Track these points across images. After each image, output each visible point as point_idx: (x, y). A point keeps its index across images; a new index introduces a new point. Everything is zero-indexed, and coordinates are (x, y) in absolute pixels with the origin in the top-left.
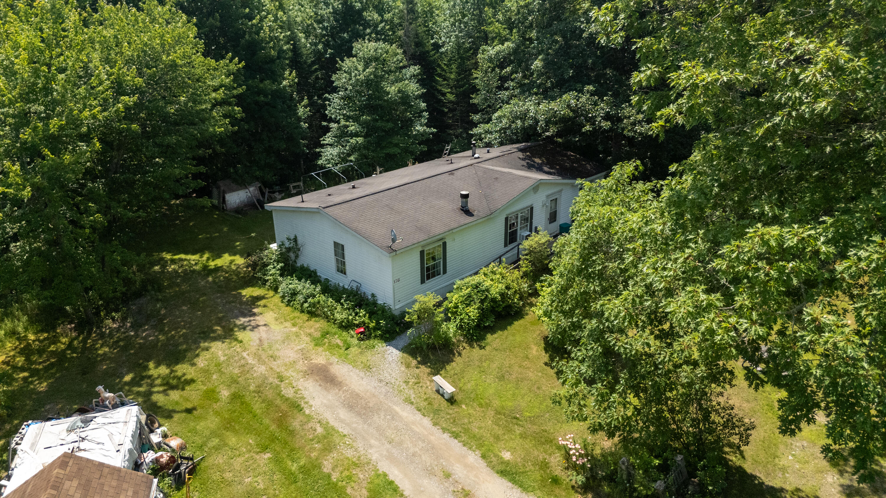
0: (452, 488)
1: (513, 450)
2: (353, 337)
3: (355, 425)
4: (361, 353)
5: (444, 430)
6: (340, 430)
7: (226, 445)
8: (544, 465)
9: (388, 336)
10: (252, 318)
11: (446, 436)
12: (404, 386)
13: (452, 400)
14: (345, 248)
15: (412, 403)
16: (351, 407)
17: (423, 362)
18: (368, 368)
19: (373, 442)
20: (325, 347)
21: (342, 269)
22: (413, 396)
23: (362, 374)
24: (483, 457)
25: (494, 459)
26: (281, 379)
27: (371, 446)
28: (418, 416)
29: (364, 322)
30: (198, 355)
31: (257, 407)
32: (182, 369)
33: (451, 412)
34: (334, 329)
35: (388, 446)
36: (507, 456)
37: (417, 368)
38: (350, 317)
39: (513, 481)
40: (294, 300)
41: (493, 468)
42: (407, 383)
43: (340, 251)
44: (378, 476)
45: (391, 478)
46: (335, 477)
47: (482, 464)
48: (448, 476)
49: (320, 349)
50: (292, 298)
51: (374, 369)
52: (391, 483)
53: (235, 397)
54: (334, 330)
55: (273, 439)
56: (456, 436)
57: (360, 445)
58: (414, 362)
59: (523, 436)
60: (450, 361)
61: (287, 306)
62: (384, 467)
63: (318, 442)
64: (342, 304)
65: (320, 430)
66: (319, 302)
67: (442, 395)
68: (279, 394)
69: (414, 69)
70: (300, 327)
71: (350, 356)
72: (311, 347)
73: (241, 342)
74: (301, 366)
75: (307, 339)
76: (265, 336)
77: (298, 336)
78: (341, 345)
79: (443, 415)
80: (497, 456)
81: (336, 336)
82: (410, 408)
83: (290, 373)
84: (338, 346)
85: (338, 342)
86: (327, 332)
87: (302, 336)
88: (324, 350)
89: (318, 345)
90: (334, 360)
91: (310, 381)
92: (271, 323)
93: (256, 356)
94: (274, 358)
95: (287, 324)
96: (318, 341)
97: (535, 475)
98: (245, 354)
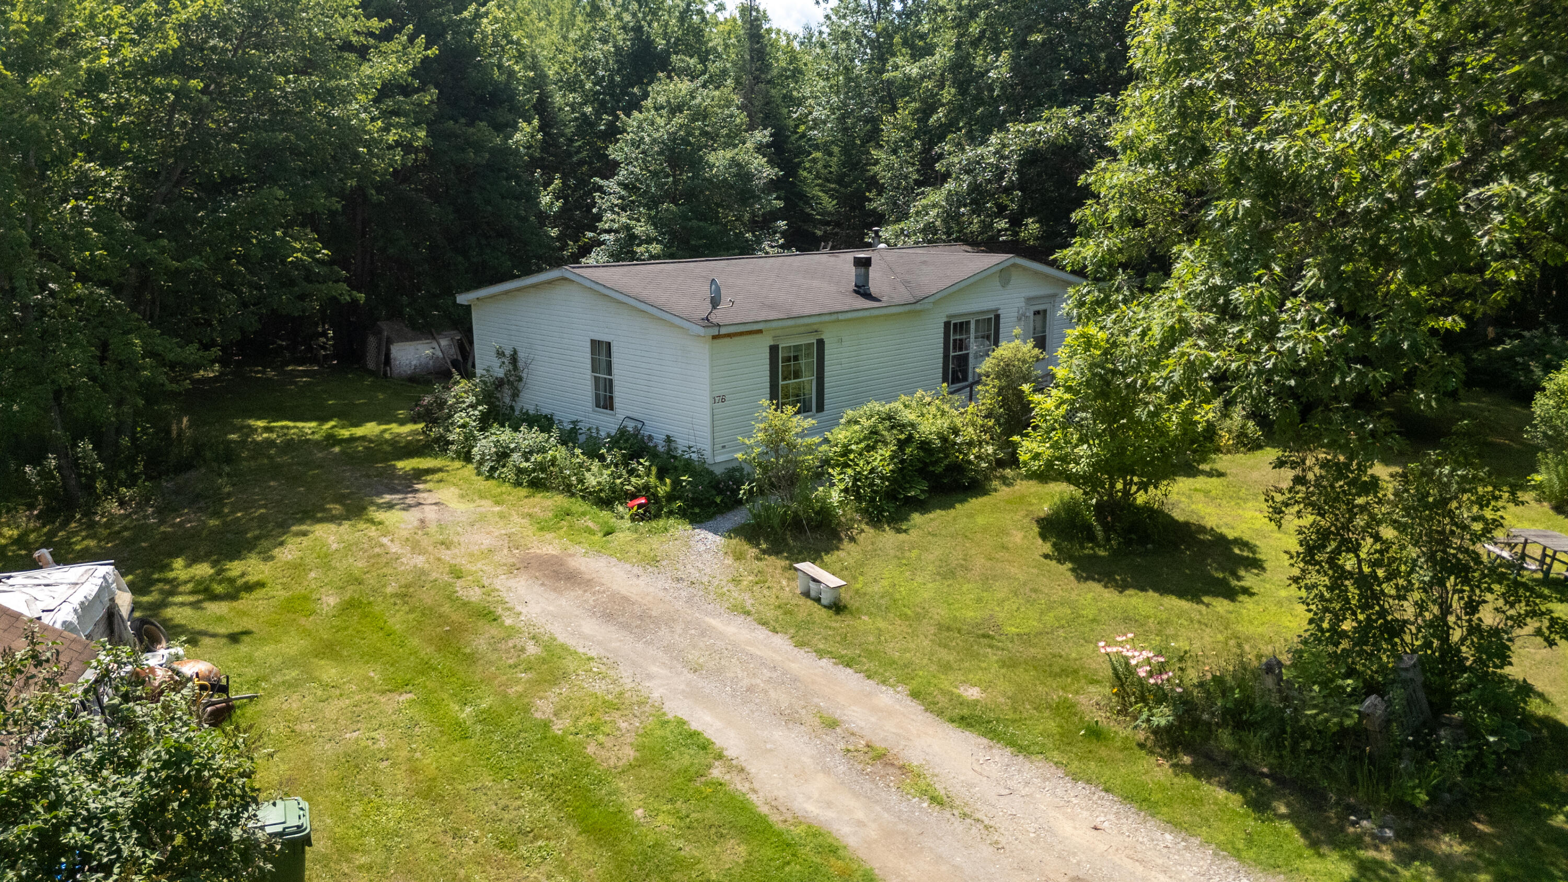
0: (841, 745)
1: (984, 685)
2: (622, 518)
3: (614, 645)
4: (637, 540)
5: (820, 654)
6: (581, 650)
7: (313, 679)
8: (1065, 709)
9: (697, 510)
10: (408, 495)
11: (826, 662)
12: (730, 586)
13: (837, 607)
14: (614, 349)
15: (748, 613)
16: (608, 616)
17: (772, 551)
18: (651, 560)
19: (654, 669)
20: (562, 532)
21: (605, 401)
22: (750, 602)
23: (637, 570)
24: (916, 695)
25: (941, 699)
26: (457, 573)
27: (650, 677)
28: (762, 633)
29: (646, 487)
30: (282, 544)
31: (398, 620)
32: (241, 566)
33: (834, 625)
34: (582, 507)
35: (691, 676)
36: (972, 693)
37: (760, 559)
38: (618, 481)
39: (992, 735)
40: (504, 466)
41: (940, 713)
42: (736, 582)
43: (603, 358)
44: (664, 724)
45: (694, 726)
46: (559, 727)
47: (914, 709)
48: (832, 724)
49: (550, 535)
50: (498, 462)
51: (664, 563)
52: (694, 735)
53: (351, 606)
54: (581, 510)
55: (424, 669)
56: (848, 663)
57: (624, 673)
58: (752, 552)
59: (1007, 664)
60: (832, 548)
61: (487, 478)
62: (677, 708)
63: (528, 670)
64: (602, 458)
65: (533, 650)
66: (553, 461)
67: (818, 600)
68: (449, 597)
69: (762, 135)
70: (512, 506)
71: (613, 545)
72: (530, 532)
73: (380, 524)
74: (504, 557)
75: (523, 522)
76: (432, 517)
77: (503, 518)
78: (596, 529)
79: (818, 631)
80: (949, 695)
81: (586, 518)
82: (742, 621)
83: (478, 567)
84: (589, 531)
85: (588, 525)
86: (568, 513)
87: (514, 517)
88: (559, 537)
89: (545, 529)
90: (580, 551)
91: (522, 578)
92: (452, 501)
93: (409, 543)
94: (447, 545)
95: (484, 502)
96: (547, 523)
97: (1046, 724)
98: (384, 539)
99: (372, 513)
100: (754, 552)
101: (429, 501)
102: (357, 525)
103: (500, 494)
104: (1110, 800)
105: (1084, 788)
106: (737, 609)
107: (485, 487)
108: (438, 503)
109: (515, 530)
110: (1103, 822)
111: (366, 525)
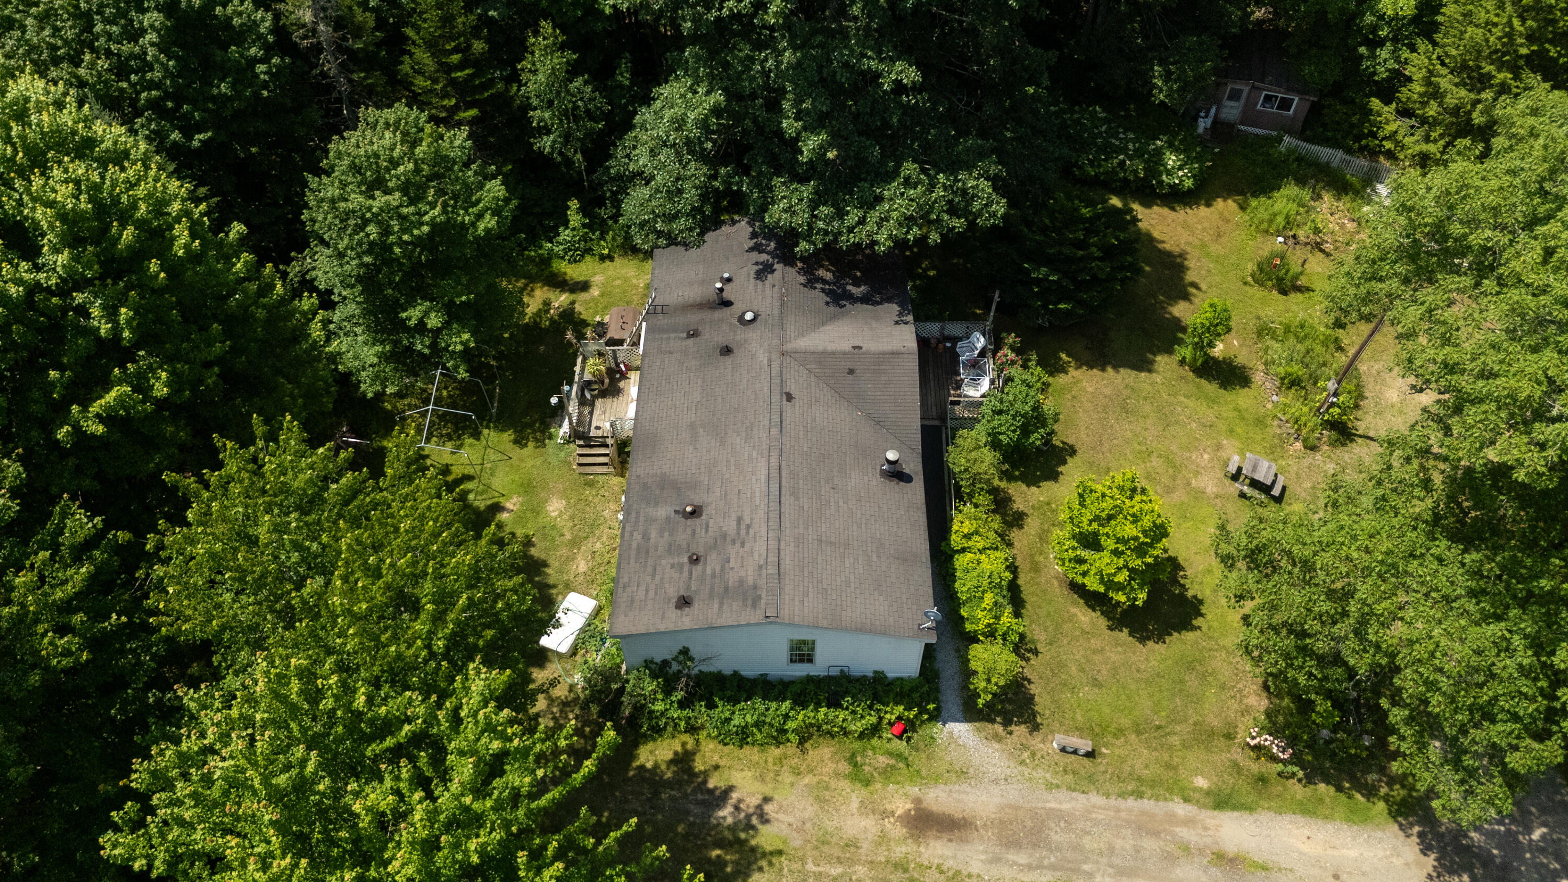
0: (1205, 861)
1: (1197, 772)
3: (1046, 862)
4: (930, 758)
5: (1122, 795)
8: (1237, 768)
10: (732, 801)
11: (1131, 802)
12: (1027, 771)
13: (1090, 755)
15: (1058, 786)
16: (1013, 843)
17: (1007, 723)
18: (962, 774)
20: (878, 779)
21: (801, 659)
22: (1048, 776)
23: (965, 787)
24: (1186, 800)
25: (1197, 796)
26: (901, 867)
28: (1081, 798)
33: (1104, 768)
34: (857, 745)
35: (1104, 860)
36: (1201, 782)
37: (1011, 733)
38: (874, 720)
39: (1235, 808)
41: (1204, 806)
42: (1022, 763)
47: (1191, 809)
48: (1186, 849)
49: (878, 786)
51: (971, 770)
54: (858, 747)
56: (1140, 795)
59: (1185, 746)
60: (1030, 699)
66: (804, 722)
67: (1075, 752)
70: (811, 771)
71: (924, 772)
72: (864, 792)
73: (780, 853)
74: (897, 831)
75: (844, 784)
76: (791, 819)
77: (827, 788)
78: (892, 762)
79: (1101, 778)
80: (1195, 790)
81: (870, 753)
82: (1063, 794)
83: (900, 851)
84: (893, 767)
85: (883, 760)
86: (853, 755)
87: (833, 784)
88: (885, 785)
89: (867, 783)
90: (915, 791)
91: (932, 843)
92: (767, 790)
93: (829, 860)
94: (852, 844)
95: (787, 777)
96: (859, 776)
97: (1243, 786)
98: (810, 867)
99: (753, 842)
100: (999, 728)
101: (754, 801)
102: (771, 864)
103: (780, 761)
104: (1300, 819)
105: (1287, 818)
106: (1050, 787)
107: (756, 758)
108: (767, 800)
109: (855, 796)
110: (1307, 832)
111: (774, 860)
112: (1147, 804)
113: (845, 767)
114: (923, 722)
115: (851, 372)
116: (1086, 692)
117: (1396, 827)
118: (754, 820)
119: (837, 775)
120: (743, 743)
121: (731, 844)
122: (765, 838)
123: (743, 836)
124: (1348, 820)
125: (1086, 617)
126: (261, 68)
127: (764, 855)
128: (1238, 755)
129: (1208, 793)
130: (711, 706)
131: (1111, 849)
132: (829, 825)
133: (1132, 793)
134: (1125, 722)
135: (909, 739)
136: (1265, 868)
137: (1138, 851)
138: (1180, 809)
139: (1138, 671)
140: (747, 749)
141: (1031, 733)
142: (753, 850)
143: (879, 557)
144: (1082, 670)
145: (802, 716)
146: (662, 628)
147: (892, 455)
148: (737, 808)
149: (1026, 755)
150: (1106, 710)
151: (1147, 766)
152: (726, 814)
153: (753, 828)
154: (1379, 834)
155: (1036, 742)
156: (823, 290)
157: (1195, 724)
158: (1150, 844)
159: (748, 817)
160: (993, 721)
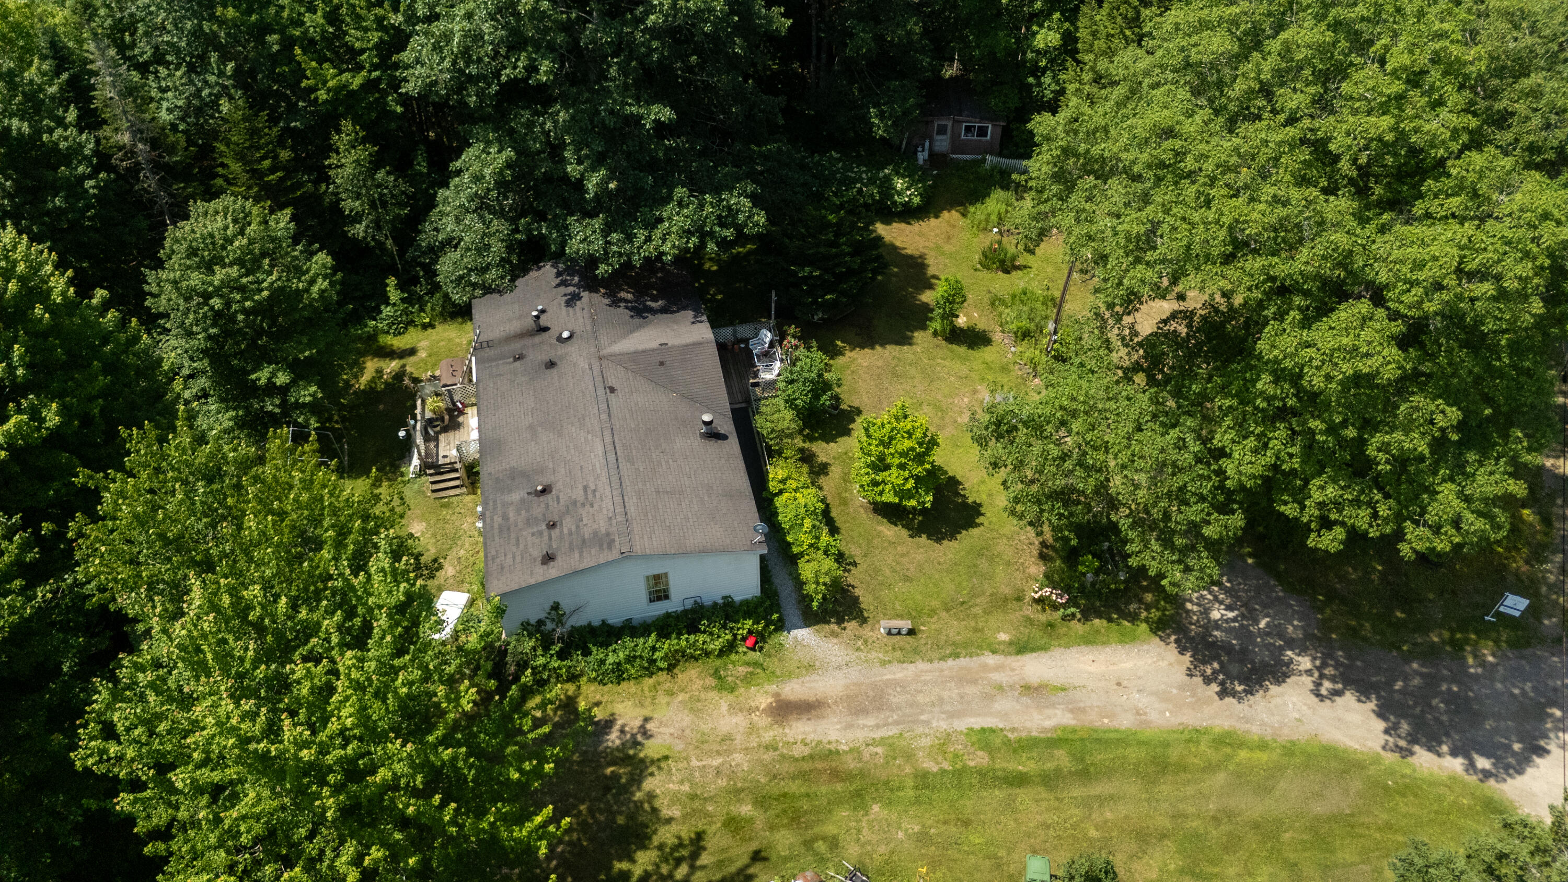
0: (1016, 694)
1: (999, 630)
3: (890, 720)
4: (781, 660)
5: (942, 659)
6: (890, 733)
7: (835, 837)
8: (1029, 621)
10: (617, 727)
11: (950, 662)
12: (862, 655)
13: (911, 632)
14: (670, 574)
15: (890, 662)
16: (861, 711)
17: (840, 621)
18: (811, 667)
19: (922, 717)
20: (740, 685)
21: (657, 597)
22: (881, 655)
23: (814, 677)
24: (994, 652)
25: (1002, 647)
26: (771, 747)
27: (929, 722)
28: (911, 667)
30: (655, 810)
31: (794, 787)
32: (665, 835)
33: (923, 641)
34: (718, 662)
35: (937, 709)
36: (1003, 637)
37: (845, 629)
38: (729, 637)
39: (1033, 650)
41: (1010, 654)
42: (858, 649)
43: (659, 581)
44: (969, 734)
45: (977, 727)
46: (947, 766)
48: (1000, 688)
49: (742, 690)
51: (817, 663)
52: (983, 730)
53: (761, 802)
55: (858, 794)
56: (957, 656)
57: (920, 730)
59: (987, 612)
60: (856, 600)
62: (962, 725)
63: (895, 759)
64: (706, 632)
65: (879, 750)
66: (670, 650)
67: (899, 633)
68: (796, 760)
70: (682, 690)
71: (778, 673)
72: (731, 697)
73: (666, 758)
74: (763, 721)
75: (713, 694)
76: (672, 731)
77: (699, 701)
78: (750, 669)
79: (924, 649)
80: (1000, 643)
81: (731, 666)
82: (895, 667)
83: (767, 736)
84: (752, 673)
85: (742, 670)
86: (717, 671)
87: (703, 696)
88: (747, 688)
89: (732, 690)
90: (773, 688)
91: (794, 724)
92: (647, 712)
93: (710, 754)
94: (727, 738)
95: (662, 699)
96: (723, 685)
97: (1036, 633)
98: (695, 763)
99: (642, 755)
100: (834, 627)
101: (638, 723)
102: (660, 768)
103: (654, 688)
104: (1084, 648)
105: (1074, 650)
106: (883, 663)
107: (633, 690)
108: (647, 720)
109: (723, 702)
110: (1091, 657)
111: (663, 765)
112: (963, 661)
113: (711, 681)
114: (771, 633)
115: (662, 364)
116: (900, 587)
117: (1158, 639)
118: (639, 738)
119: (705, 688)
120: (620, 679)
121: (623, 760)
122: (651, 750)
123: (631, 752)
124: (1121, 642)
125: (889, 531)
126: (89, 183)
127: (653, 762)
128: (1030, 611)
129: (1011, 643)
130: (587, 653)
131: (941, 700)
132: (705, 728)
133: (950, 655)
134: (935, 603)
135: (761, 649)
136: (1064, 689)
137: (962, 697)
138: (990, 659)
139: (939, 563)
140: (624, 685)
141: (861, 625)
142: (642, 761)
143: (709, 497)
144: (895, 571)
145: (666, 645)
146: (532, 581)
147: (707, 418)
148: (622, 731)
149: (860, 643)
150: (919, 597)
151: (959, 633)
152: (613, 738)
153: (639, 744)
154: (1146, 647)
155: (866, 631)
156: (627, 308)
157: (991, 595)
158: (971, 690)
159: (634, 736)
160: (828, 622)
